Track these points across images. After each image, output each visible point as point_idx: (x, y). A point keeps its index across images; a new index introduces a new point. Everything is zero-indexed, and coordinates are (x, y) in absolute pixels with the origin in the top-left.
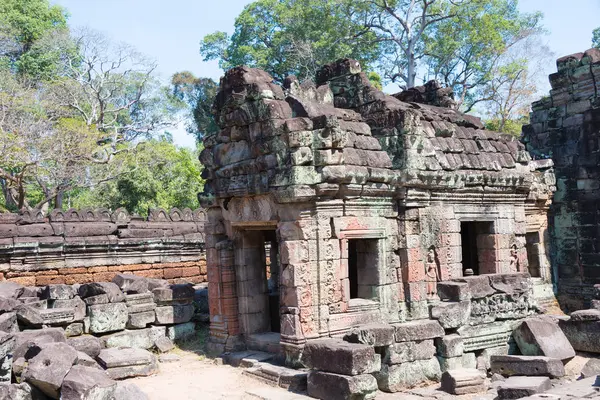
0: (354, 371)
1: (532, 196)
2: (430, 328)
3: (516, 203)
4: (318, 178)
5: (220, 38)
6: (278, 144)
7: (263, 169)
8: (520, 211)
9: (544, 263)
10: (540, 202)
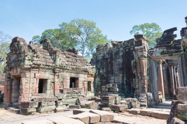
0: (29, 107)
1: (90, 73)
2: (54, 98)
3: (85, 74)
4: (31, 63)
5: (38, 37)
6: (23, 55)
7: (19, 60)
8: (86, 76)
9: (92, 88)
10: (92, 75)
